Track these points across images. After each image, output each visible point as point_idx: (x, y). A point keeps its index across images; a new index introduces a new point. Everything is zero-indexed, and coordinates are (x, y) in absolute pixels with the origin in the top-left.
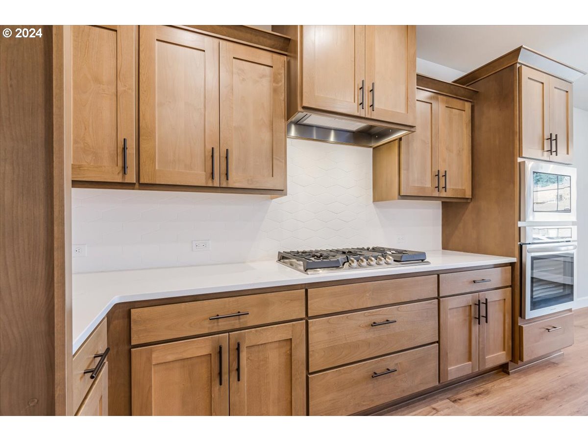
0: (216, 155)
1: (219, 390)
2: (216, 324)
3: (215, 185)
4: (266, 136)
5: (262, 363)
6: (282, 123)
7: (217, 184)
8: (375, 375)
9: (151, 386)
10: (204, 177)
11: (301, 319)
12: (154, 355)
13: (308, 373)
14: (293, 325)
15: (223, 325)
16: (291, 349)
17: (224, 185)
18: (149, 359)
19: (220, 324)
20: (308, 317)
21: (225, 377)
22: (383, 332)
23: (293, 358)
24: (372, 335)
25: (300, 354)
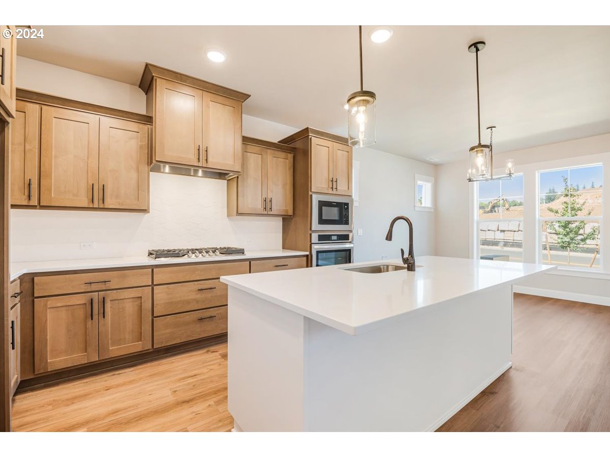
0: (96, 188)
1: (92, 324)
2: (89, 287)
3: (95, 207)
4: (134, 175)
5: (121, 310)
6: (146, 168)
7: (96, 206)
8: (201, 319)
9: (46, 320)
10: (87, 202)
11: (149, 286)
12: (49, 303)
13: (153, 317)
14: (143, 289)
15: (94, 287)
16: (141, 303)
17: (101, 206)
18: (46, 305)
19: (92, 287)
20: (153, 285)
21: (95, 317)
22: (208, 295)
23: (142, 307)
24: (199, 296)
25: (147, 305)
